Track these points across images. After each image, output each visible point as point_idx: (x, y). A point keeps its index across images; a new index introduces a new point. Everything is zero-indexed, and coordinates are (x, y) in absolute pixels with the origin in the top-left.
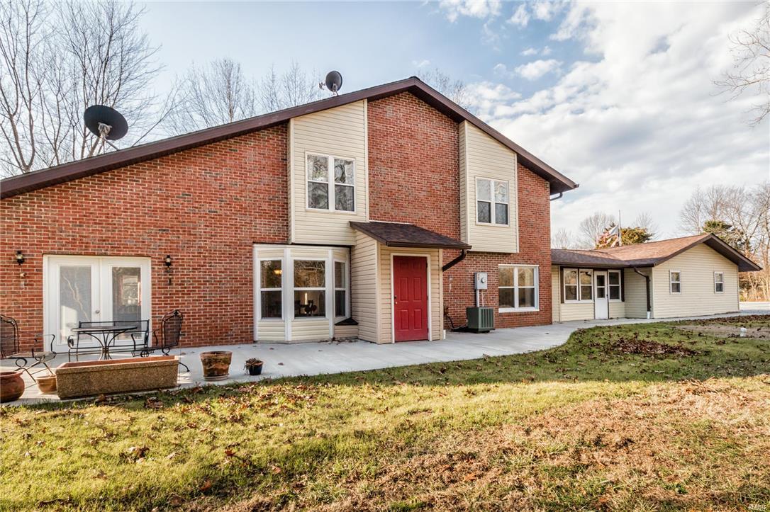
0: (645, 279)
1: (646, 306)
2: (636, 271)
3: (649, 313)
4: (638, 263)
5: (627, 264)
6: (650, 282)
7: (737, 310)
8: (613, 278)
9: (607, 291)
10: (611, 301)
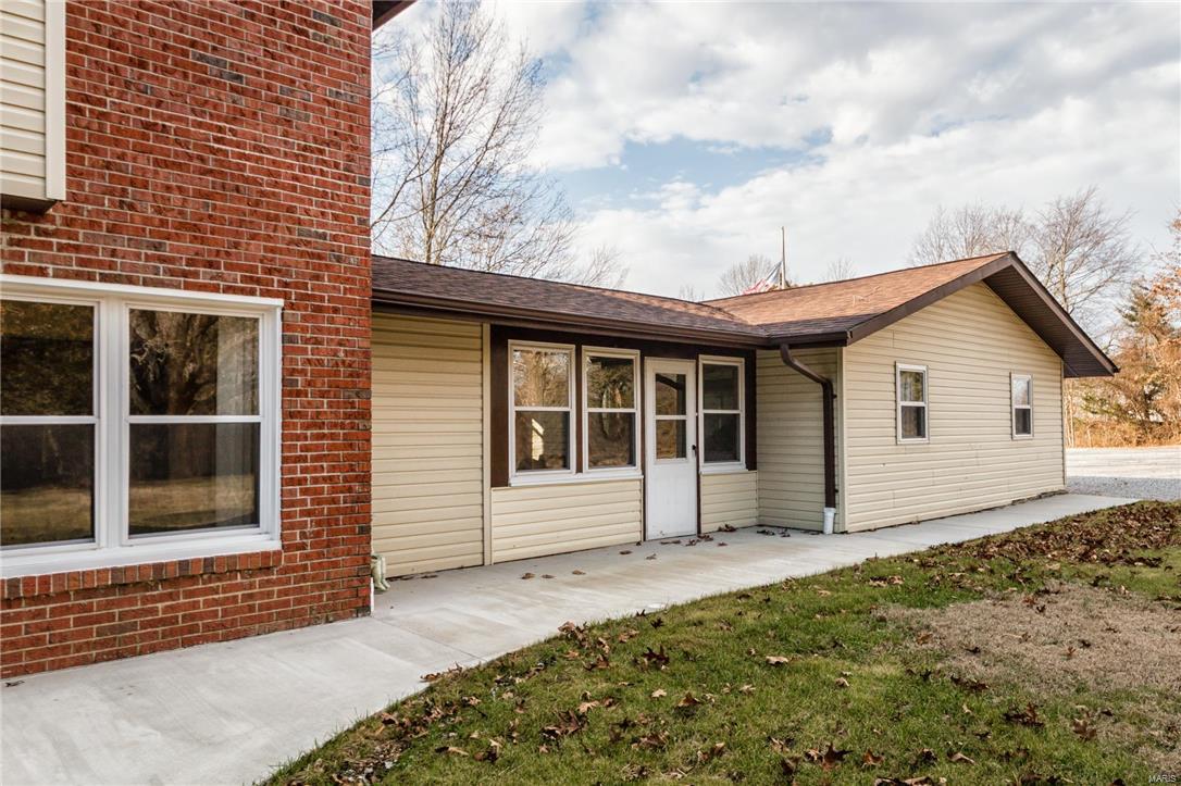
0: (818, 391)
1: (822, 488)
2: (789, 363)
3: (830, 513)
4: (793, 331)
5: (763, 333)
6: (836, 404)
7: (1062, 487)
8: (718, 386)
9: (694, 434)
10: (706, 468)
